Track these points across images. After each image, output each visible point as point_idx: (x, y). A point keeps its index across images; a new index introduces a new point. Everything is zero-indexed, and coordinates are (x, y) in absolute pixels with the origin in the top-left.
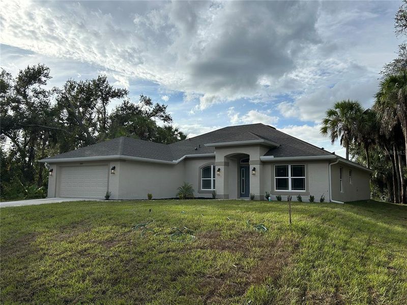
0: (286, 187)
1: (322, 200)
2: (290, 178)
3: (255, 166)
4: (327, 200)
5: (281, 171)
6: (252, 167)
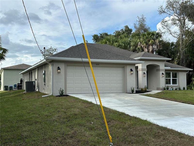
0: (170, 83)
2: (171, 78)
3: (163, 72)
6: (161, 72)
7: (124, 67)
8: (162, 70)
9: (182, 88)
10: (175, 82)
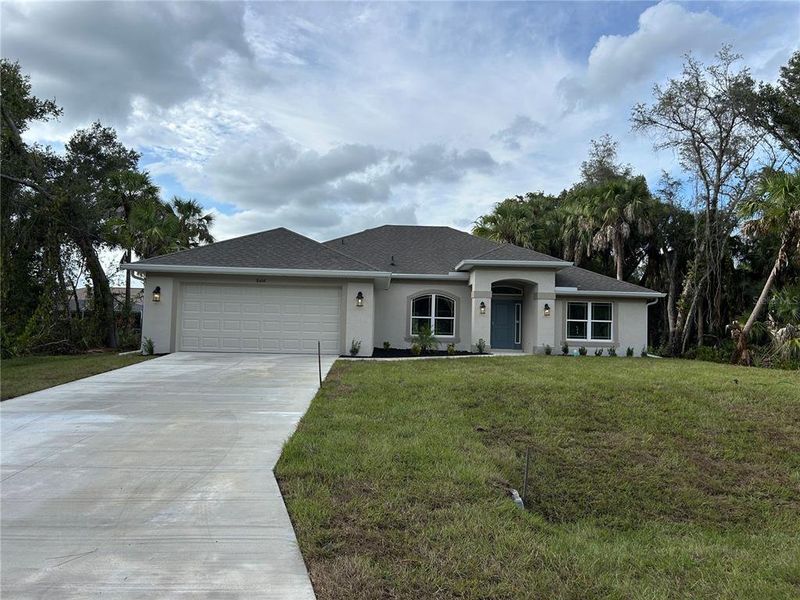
0: (583, 334)
1: (630, 353)
2: (589, 321)
3: (547, 302)
4: (637, 353)
5: (576, 310)
6: (541, 304)
7: (341, 288)
8: (546, 296)
9: (621, 351)
10: (601, 331)
